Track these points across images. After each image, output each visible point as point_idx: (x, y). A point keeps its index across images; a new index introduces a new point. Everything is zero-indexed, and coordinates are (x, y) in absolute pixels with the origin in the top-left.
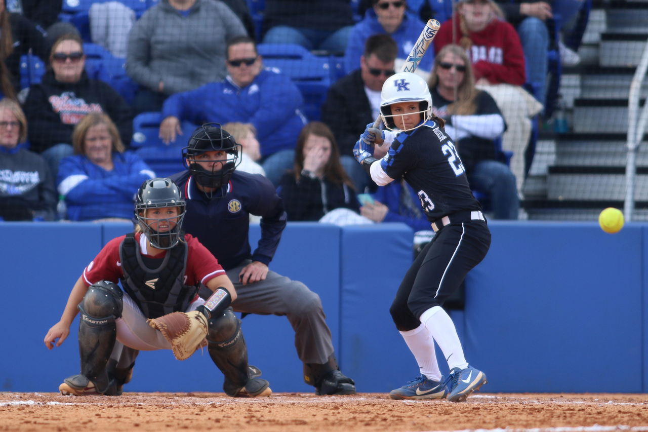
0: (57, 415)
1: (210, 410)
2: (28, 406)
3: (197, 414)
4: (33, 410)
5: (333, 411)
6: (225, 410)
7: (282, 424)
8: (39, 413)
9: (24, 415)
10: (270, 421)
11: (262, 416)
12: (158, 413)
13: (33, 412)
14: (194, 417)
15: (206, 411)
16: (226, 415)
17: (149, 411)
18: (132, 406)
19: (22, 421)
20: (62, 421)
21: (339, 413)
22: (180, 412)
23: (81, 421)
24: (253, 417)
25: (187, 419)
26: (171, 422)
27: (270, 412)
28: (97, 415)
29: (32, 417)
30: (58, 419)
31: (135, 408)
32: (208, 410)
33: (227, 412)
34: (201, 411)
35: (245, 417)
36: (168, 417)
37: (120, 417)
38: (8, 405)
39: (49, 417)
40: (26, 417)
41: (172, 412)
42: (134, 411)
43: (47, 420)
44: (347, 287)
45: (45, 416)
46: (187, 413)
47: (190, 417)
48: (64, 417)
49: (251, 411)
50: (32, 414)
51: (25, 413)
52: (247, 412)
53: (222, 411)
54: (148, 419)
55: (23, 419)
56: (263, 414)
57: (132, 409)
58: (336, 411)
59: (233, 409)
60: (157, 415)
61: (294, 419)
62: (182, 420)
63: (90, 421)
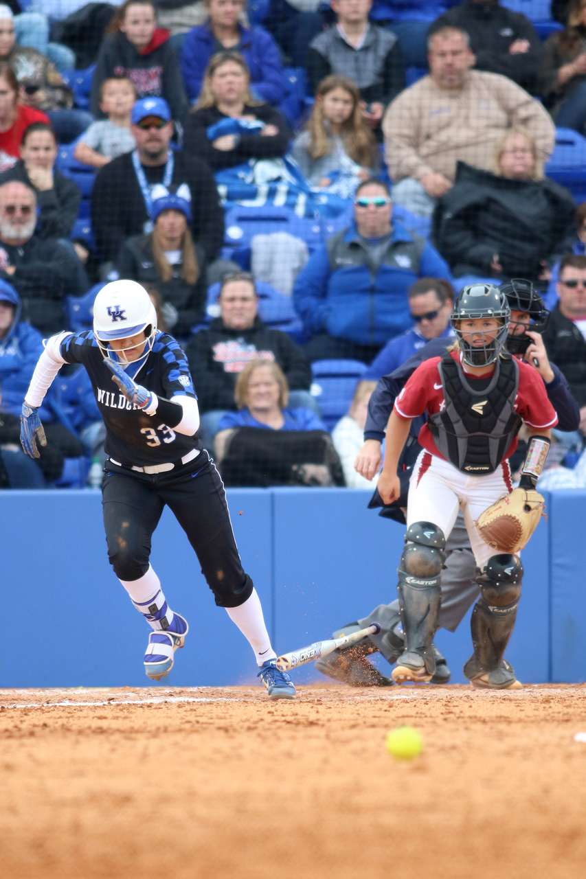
0: (223, 713)
1: (401, 706)
2: (189, 703)
3: (386, 711)
4: (195, 707)
5: (544, 705)
6: (418, 705)
7: (484, 722)
8: (202, 711)
9: (185, 713)
10: (470, 717)
11: (461, 712)
12: (340, 709)
13: (195, 710)
14: (383, 714)
15: (396, 707)
16: (420, 711)
17: (330, 708)
18: (309, 702)
19: (184, 721)
20: (229, 720)
21: (550, 707)
22: (365, 709)
23: (252, 720)
24: (451, 713)
25: (374, 717)
26: (357, 720)
27: (471, 707)
28: (269, 713)
29: (194, 716)
30: (225, 718)
31: (313, 703)
32: (399, 706)
33: (421, 707)
34: (391, 707)
35: (442, 713)
36: (352, 714)
37: (296, 714)
38: (166, 702)
39: (214, 715)
40: (187, 716)
41: (357, 708)
42: (312, 707)
43: (211, 719)
44: (557, 561)
45: (209, 715)
46: (374, 709)
47: (378, 714)
48: (231, 716)
49: (448, 706)
50: (194, 712)
51: (186, 711)
52: (444, 708)
53: (415, 706)
54: (329, 716)
55: (183, 719)
56: (462, 709)
57: (310, 705)
58: (547, 705)
59: (427, 704)
60: (339, 712)
61: (499, 715)
62: (368, 717)
63: (262, 720)
